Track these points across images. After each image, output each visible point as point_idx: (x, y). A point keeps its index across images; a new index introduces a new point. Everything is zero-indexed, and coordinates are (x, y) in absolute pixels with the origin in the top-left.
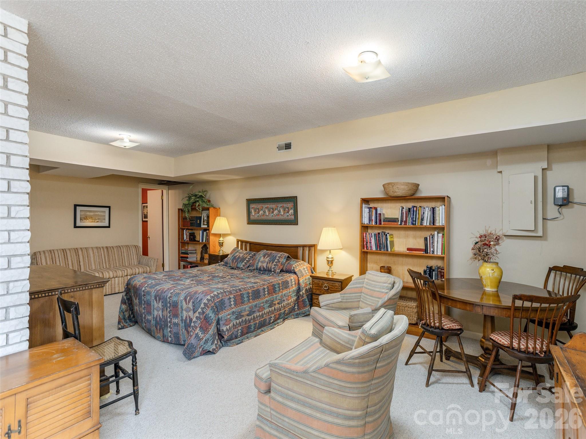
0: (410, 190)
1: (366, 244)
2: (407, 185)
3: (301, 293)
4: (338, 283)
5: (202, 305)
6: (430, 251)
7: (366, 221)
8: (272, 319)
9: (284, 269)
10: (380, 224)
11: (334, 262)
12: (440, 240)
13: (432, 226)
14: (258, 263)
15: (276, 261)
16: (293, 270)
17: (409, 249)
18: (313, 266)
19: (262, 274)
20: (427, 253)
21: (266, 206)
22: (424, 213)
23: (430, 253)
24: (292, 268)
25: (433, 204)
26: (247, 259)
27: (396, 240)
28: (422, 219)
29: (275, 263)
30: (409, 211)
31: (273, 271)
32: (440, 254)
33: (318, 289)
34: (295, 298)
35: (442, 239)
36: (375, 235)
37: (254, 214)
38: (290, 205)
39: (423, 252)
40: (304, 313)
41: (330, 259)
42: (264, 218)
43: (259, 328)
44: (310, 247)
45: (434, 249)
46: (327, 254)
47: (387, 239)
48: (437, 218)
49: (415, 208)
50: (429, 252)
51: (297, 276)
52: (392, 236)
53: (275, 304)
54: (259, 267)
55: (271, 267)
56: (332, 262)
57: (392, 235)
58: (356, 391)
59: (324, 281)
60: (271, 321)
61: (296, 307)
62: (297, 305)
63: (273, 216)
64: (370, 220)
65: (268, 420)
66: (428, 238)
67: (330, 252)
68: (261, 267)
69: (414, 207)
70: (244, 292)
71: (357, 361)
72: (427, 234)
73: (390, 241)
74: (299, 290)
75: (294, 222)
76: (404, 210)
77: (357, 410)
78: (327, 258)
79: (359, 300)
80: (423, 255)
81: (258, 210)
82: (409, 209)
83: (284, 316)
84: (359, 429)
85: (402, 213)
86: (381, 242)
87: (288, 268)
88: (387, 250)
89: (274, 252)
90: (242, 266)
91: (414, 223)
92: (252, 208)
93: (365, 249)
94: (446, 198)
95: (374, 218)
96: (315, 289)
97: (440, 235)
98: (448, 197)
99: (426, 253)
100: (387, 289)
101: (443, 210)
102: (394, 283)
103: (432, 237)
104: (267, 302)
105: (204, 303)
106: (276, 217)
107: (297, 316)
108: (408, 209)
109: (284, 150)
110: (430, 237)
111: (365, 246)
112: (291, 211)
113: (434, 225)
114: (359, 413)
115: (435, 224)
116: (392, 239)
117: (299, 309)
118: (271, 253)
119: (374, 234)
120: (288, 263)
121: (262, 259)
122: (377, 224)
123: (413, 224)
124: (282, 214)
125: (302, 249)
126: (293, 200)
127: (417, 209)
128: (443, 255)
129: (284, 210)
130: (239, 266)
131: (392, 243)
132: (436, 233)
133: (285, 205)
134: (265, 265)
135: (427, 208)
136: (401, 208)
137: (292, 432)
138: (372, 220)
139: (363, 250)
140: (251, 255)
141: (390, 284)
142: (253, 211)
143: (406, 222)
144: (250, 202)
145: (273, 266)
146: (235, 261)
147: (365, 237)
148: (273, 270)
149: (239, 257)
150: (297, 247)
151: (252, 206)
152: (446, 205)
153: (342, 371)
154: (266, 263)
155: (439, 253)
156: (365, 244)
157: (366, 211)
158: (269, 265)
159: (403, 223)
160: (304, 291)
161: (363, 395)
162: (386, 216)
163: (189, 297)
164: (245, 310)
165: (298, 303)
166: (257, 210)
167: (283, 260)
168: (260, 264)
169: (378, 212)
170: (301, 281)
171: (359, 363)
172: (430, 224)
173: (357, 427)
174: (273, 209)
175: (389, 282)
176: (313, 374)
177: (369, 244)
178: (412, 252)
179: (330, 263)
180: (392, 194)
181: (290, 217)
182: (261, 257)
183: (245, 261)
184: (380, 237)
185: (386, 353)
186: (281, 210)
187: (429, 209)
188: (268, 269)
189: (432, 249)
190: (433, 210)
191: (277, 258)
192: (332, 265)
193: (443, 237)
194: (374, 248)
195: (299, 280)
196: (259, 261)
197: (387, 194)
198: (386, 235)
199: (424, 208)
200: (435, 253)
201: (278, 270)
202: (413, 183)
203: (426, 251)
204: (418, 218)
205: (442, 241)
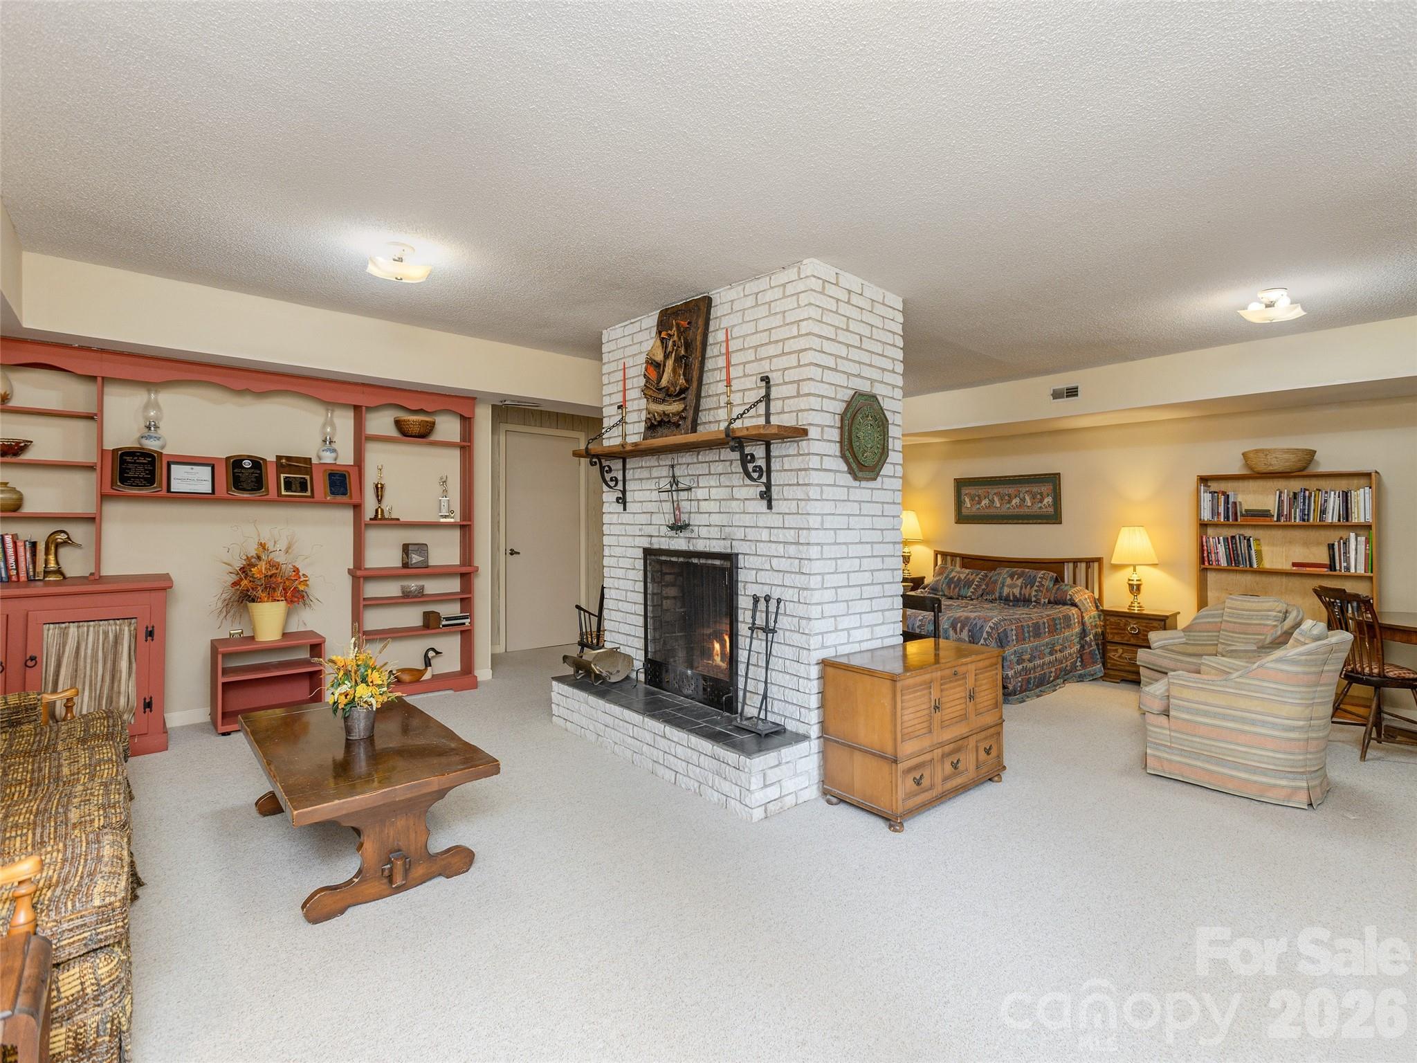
0: (1299, 460)
1: (1208, 556)
2: (1293, 453)
3: (1088, 639)
4: (1159, 622)
5: (985, 635)
6: (1341, 567)
7: (1206, 515)
8: (1053, 674)
9: (1052, 599)
10: (1236, 520)
11: (1142, 587)
12: (1362, 548)
13: (1343, 522)
14: (1002, 588)
15: (1037, 584)
16: (1070, 600)
17: (1294, 565)
18: (1097, 597)
19: (1013, 606)
20: (1335, 570)
21: (996, 491)
22: (1326, 501)
23: (1340, 571)
24: (1068, 597)
25: (1343, 484)
26: (976, 583)
27: (1265, 549)
28: (1323, 512)
29: (1035, 588)
30: (1295, 498)
31: (1035, 602)
32: (1363, 572)
33: (1117, 634)
34: (1078, 647)
35: (1366, 546)
36: (1226, 540)
37: (969, 506)
38: (1046, 488)
39: (1326, 570)
40: (1092, 675)
41: (1135, 583)
42: (992, 511)
43: (1037, 687)
44: (1089, 562)
45: (1349, 564)
46: (1127, 574)
47: (1249, 546)
48: (1355, 510)
49: (1307, 493)
50: (1338, 568)
51: (1080, 610)
52: (1258, 542)
53: (1056, 651)
54: (1005, 594)
55: (1030, 595)
56: (1139, 587)
57: (1259, 540)
58: (1298, 696)
59: (1130, 620)
60: (1051, 679)
61: (1078, 664)
62: (1079, 659)
63: (1009, 508)
64: (1215, 512)
65: (1165, 746)
66: (1336, 544)
67: (1135, 570)
68: (1009, 594)
69: (1305, 490)
70: (1025, 624)
71: (1303, 658)
72: (1334, 536)
73: (1256, 551)
74: (1084, 633)
75: (1054, 517)
76: (1285, 497)
77: (1299, 719)
78: (1129, 580)
79: (1216, 642)
80: (1327, 573)
81: (979, 498)
82: (1295, 494)
83: (1066, 675)
84: (1302, 743)
85: (1281, 502)
86: (1239, 552)
87: (1059, 597)
88: (1251, 565)
89: (1027, 570)
90: (970, 594)
91: (1306, 518)
92: (966, 494)
93: (1206, 563)
94: (1373, 474)
95: (1221, 509)
96: (1111, 633)
97: (1362, 539)
98: (1376, 472)
99: (1331, 570)
100: (1276, 621)
101: (1367, 496)
102: (1287, 612)
103: (1345, 543)
104: (1047, 644)
105: (987, 632)
106: (1017, 510)
107: (1081, 679)
108: (1291, 494)
109: (1063, 397)
110: (1339, 542)
111: (1206, 559)
112: (1048, 500)
113: (1347, 520)
114: (1301, 723)
115: (1350, 519)
116: (1259, 548)
117: (1084, 666)
118: (1023, 573)
119: (1224, 539)
120: (1058, 589)
121: (1009, 581)
122: (1228, 520)
123: (1304, 520)
124: (1029, 504)
125: (1071, 565)
126: (1053, 480)
127: (1310, 494)
128: (1369, 574)
129: (1001, 499)
130: (963, 592)
131: (1259, 553)
132: (1352, 535)
133: (1035, 489)
134: (1017, 591)
135: (1333, 493)
136: (1278, 492)
137: (1205, 753)
138: (1219, 514)
139: (1203, 566)
140: (980, 576)
141: (1280, 612)
142: (967, 500)
143: (1289, 517)
144: (961, 484)
145: (1034, 593)
146: (952, 586)
147: (1205, 544)
148: (1033, 599)
149: (959, 580)
150: (1061, 562)
151: (965, 491)
152: (1374, 487)
153: (1282, 671)
154: (1019, 588)
155: (1361, 571)
156: (1205, 555)
157: (1206, 498)
158: (1026, 592)
159: (1283, 519)
160: (1091, 636)
161: (1307, 702)
162: (1245, 507)
163: (959, 625)
164: (1026, 652)
165: (1081, 656)
166: (977, 498)
167: (1048, 583)
168: (1006, 591)
169: (1231, 500)
170: (1086, 618)
171: (1306, 660)
172: (1339, 520)
173: (1299, 740)
174: (1009, 496)
175: (1278, 609)
176: (1238, 680)
177: (1213, 555)
178: (1304, 569)
179: (1135, 589)
180: (1262, 468)
181: (1045, 510)
182: (1004, 579)
183: (974, 586)
184: (1236, 544)
185: (1334, 655)
186: (1027, 498)
187: (1337, 494)
188: (1025, 597)
189: (1344, 564)
190: (1346, 497)
191: (1038, 579)
192: (1139, 593)
193: (1367, 541)
194: (1223, 563)
195: (1083, 617)
196: (1003, 586)
197: (1251, 468)
198: (1249, 540)
199: (1326, 492)
200: (1353, 570)
201: (1045, 598)
202: (1306, 450)
203: (1332, 566)
204: (1314, 510)
205: (1366, 549)
